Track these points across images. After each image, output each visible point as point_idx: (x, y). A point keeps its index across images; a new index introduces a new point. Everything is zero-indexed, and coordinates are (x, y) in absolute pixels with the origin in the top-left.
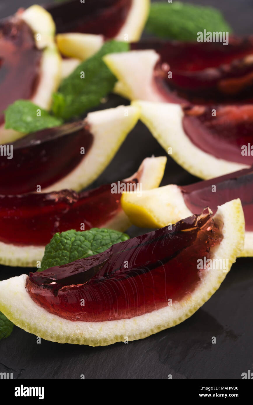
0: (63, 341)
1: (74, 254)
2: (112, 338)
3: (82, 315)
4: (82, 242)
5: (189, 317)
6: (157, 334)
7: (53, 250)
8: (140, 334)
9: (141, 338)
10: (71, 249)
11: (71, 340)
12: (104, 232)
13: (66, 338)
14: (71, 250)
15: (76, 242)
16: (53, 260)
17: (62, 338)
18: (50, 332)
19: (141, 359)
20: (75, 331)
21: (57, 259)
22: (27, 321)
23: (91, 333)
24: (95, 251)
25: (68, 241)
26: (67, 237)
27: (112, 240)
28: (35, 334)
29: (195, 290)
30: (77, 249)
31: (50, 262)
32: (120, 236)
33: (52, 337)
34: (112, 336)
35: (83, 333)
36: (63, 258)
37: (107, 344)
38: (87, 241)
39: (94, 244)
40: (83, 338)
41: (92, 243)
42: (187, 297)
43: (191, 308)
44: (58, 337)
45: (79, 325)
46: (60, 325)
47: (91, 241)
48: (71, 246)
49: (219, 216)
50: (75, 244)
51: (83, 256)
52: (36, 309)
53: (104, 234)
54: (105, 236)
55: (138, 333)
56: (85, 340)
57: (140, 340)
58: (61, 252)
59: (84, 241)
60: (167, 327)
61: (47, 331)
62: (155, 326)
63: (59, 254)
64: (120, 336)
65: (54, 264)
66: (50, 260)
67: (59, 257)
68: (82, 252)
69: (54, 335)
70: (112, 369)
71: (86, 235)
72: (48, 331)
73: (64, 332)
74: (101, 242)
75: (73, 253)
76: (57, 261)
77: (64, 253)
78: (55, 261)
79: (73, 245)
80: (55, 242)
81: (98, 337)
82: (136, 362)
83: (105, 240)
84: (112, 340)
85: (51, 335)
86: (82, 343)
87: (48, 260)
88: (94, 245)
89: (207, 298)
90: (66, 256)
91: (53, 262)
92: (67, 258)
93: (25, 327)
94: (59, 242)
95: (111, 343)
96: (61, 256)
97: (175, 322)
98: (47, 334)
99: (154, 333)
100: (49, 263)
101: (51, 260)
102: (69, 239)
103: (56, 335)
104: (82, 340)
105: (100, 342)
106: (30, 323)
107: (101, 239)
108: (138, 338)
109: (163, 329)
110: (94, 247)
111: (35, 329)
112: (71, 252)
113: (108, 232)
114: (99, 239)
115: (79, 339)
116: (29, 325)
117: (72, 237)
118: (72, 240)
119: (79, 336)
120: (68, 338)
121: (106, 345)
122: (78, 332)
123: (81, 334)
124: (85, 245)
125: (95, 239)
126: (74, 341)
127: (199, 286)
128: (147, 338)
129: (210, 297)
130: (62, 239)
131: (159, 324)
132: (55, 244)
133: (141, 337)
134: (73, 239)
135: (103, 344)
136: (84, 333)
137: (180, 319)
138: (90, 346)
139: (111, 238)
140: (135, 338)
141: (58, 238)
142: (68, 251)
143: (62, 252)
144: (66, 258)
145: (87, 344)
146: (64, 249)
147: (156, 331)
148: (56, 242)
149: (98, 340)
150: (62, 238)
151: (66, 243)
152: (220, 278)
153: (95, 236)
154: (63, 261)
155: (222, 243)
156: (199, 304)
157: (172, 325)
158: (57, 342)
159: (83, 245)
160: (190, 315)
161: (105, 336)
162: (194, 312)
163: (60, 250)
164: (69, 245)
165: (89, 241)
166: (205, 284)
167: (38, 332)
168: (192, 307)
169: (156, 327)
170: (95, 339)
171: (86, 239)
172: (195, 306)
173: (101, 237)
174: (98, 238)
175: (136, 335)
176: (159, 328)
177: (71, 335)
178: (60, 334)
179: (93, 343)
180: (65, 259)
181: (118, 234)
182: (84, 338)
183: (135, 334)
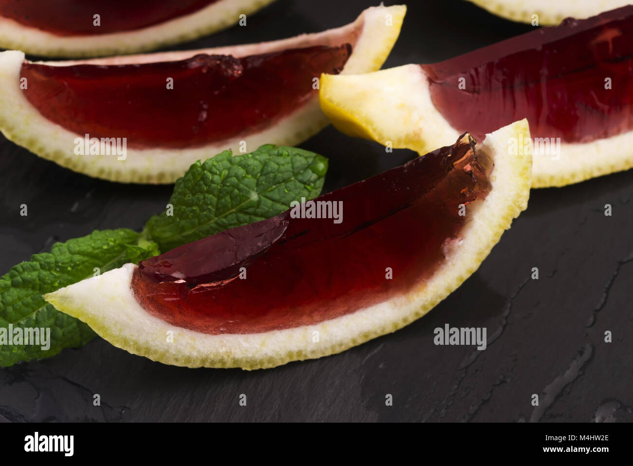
0: (197, 365)
1: (226, 201)
2: (282, 356)
3: (231, 325)
4: (240, 179)
5: (421, 316)
6: (363, 345)
7: (188, 192)
8: (333, 347)
9: (334, 353)
10: (220, 191)
11: (210, 362)
12: (281, 155)
13: (201, 361)
14: (221, 195)
15: (229, 179)
16: (188, 209)
17: (194, 361)
18: (174, 353)
19: (329, 397)
20: (217, 350)
21: (194, 208)
22: (134, 338)
23: (246, 351)
24: (263, 194)
25: (216, 178)
26: (214, 170)
27: (296, 171)
28: (146, 356)
29: (435, 275)
30: (230, 193)
31: (182, 210)
32: (310, 160)
33: (177, 360)
34: (283, 353)
35: (231, 352)
36: (205, 207)
37: (274, 364)
38: (250, 176)
39: (262, 181)
40: (231, 359)
41: (258, 180)
42: (419, 286)
43: (426, 303)
44: (188, 359)
45: (225, 341)
46: (190, 341)
47: (256, 175)
48: (221, 186)
49: (488, 148)
50: (228, 184)
51: (240, 203)
52: (148, 322)
53: (281, 160)
54: (283, 165)
55: (328, 345)
56: (235, 361)
57: (332, 356)
58: (201, 197)
59: (244, 178)
60: (380, 333)
61: (168, 351)
62: (360, 333)
63: (198, 199)
64: (297, 353)
65: (190, 216)
66: (183, 207)
67: (197, 205)
68: (238, 197)
69: (180, 356)
70: (277, 417)
71: (249, 166)
72: (170, 351)
73: (199, 351)
74: (275, 177)
75: (223, 200)
76: (193, 211)
77: (206, 200)
78: (191, 212)
79: (224, 186)
80: (191, 177)
81: (258, 356)
82: (321, 404)
83: (283, 172)
84: (282, 359)
85: (176, 357)
86: (229, 365)
87: (180, 206)
88: (262, 184)
89: (455, 286)
90: (211, 204)
91: (188, 213)
92: (212, 209)
93: (130, 346)
94: (199, 178)
95: (280, 363)
96: (201, 203)
97: (395, 325)
98: (168, 355)
99: (357, 344)
100: (180, 212)
101: (185, 207)
102: (218, 173)
103: (183, 356)
104: (229, 362)
105: (261, 362)
106: (139, 341)
107: (274, 173)
108: (328, 353)
109: (373, 336)
110: (261, 186)
111: (146, 349)
112: (219, 198)
113: (288, 155)
114: (272, 172)
115: (224, 361)
116: (136, 343)
117: (224, 169)
118: (222, 175)
119: (225, 356)
120: (204, 361)
121: (270, 366)
122: (222, 350)
123: (228, 354)
124: (246, 186)
125: (265, 171)
126: (216, 363)
127: (443, 268)
128: (344, 353)
129: (460, 284)
130: (204, 174)
131: (366, 331)
132: (193, 181)
133: (333, 351)
134: (225, 172)
135: (266, 366)
136: (233, 351)
137: (405, 320)
138: (244, 369)
139: (293, 168)
140: (323, 353)
141: (197, 170)
142: (214, 195)
143: (204, 198)
144: (210, 207)
145: (238, 367)
146: (208, 192)
147: (360, 341)
148: (194, 178)
149: (258, 360)
150: (206, 172)
151: (212, 182)
152: (480, 253)
153: (265, 164)
154: (205, 213)
155: (488, 198)
156: (440, 296)
157: (390, 329)
158: (186, 366)
159: (241, 186)
160: (423, 313)
161: (270, 354)
162: (431, 308)
163: (200, 194)
164: (218, 185)
165: (254, 176)
166: (454, 265)
167: (152, 354)
168: (426, 301)
169: (361, 335)
170: (253, 359)
171: (248, 173)
172: (432, 299)
173: (276, 166)
174: (269, 169)
175: (326, 349)
176: (366, 336)
177: (210, 356)
178: (190, 355)
179: (248, 365)
180: (209, 209)
181: (306, 158)
182: (234, 359)
183: (323, 348)
